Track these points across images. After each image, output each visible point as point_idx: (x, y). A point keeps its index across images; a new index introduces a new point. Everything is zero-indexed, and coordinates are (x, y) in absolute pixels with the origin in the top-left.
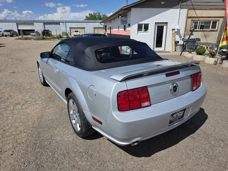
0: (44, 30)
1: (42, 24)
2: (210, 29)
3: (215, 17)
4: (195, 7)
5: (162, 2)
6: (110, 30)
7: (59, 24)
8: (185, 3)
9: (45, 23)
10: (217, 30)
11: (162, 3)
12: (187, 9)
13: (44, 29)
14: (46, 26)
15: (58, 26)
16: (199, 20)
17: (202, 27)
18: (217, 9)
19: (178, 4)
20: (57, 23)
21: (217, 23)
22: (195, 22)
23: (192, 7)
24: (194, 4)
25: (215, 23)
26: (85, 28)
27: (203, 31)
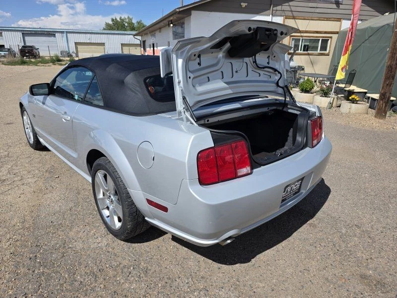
0: (23, 47)
1: (20, 34)
2: (319, 51)
3: (326, 33)
4: (295, 14)
5: (242, 4)
6: (152, 49)
7: (54, 36)
8: (279, 8)
9: (26, 33)
10: (329, 53)
11: (244, 5)
12: (282, 18)
13: (23, 45)
14: (27, 38)
15: (52, 39)
16: (302, 36)
17: (306, 48)
18: (328, 19)
19: (269, 9)
20: (51, 34)
21: (329, 42)
22: (296, 39)
23: (290, 14)
24: (293, 9)
25: (325, 42)
26: (106, 44)
27: (308, 54)
